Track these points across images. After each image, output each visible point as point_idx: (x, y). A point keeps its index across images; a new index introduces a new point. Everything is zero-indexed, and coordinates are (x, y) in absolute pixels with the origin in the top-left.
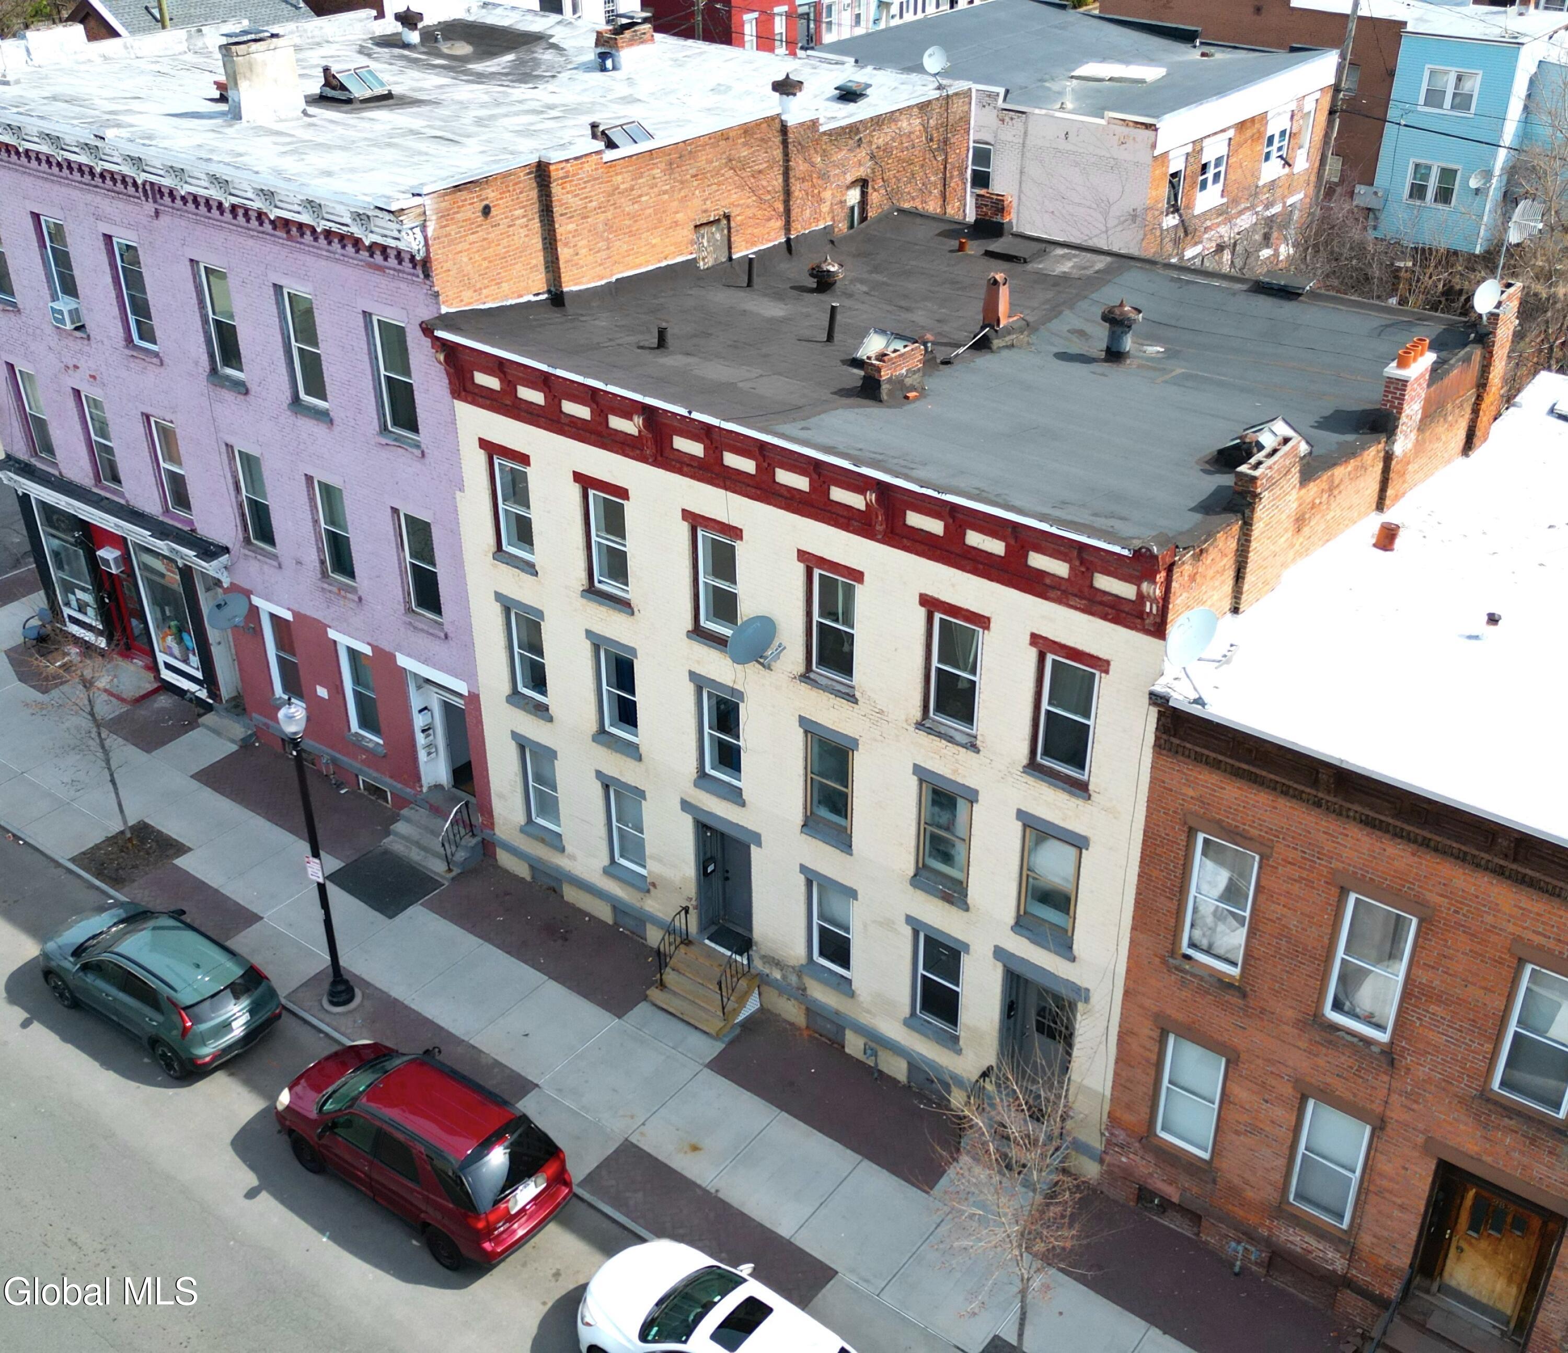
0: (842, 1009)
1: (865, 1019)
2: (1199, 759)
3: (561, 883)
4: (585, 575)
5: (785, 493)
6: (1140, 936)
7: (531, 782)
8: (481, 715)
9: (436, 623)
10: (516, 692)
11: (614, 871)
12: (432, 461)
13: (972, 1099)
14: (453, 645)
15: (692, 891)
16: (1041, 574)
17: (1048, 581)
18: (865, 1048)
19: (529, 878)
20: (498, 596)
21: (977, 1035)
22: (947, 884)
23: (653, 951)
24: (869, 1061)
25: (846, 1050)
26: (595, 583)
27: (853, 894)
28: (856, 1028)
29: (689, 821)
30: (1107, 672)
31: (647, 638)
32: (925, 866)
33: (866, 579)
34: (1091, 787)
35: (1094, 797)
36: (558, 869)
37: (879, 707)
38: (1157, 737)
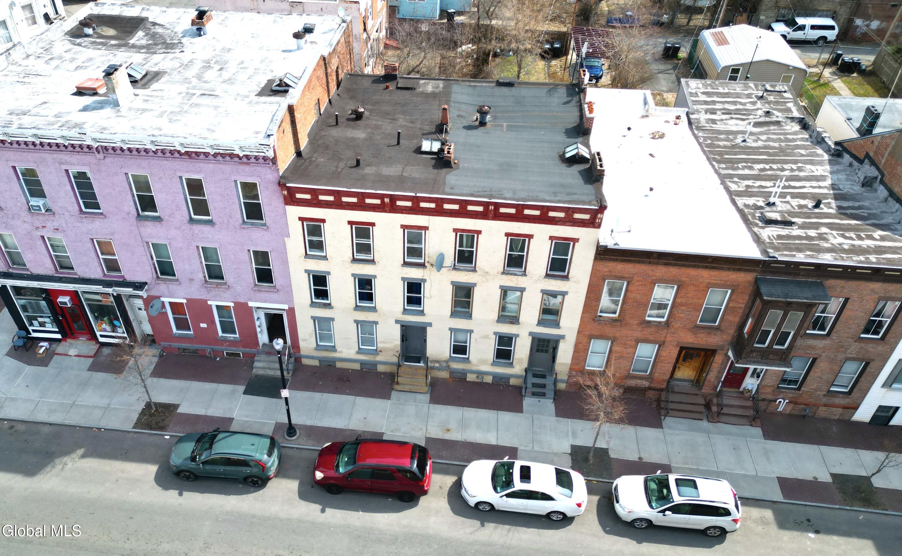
1: (474, 368)
2: (610, 260)
3: (335, 362)
4: (352, 255)
5: (449, 212)
6: (585, 315)
7: (318, 331)
8: (295, 314)
9: (270, 286)
10: (312, 302)
11: (360, 351)
12: (272, 229)
13: (518, 380)
14: (281, 292)
15: (399, 348)
16: (554, 218)
17: (557, 219)
18: (477, 377)
19: (318, 365)
20: (306, 271)
21: (520, 360)
22: (511, 318)
23: (381, 373)
24: (479, 381)
25: (467, 380)
26: (355, 257)
27: (471, 332)
28: (472, 372)
29: (398, 326)
30: (578, 242)
31: (382, 270)
32: (501, 315)
33: (482, 232)
34: (570, 277)
35: (571, 279)
36: (334, 358)
37: (486, 271)
38: (595, 257)
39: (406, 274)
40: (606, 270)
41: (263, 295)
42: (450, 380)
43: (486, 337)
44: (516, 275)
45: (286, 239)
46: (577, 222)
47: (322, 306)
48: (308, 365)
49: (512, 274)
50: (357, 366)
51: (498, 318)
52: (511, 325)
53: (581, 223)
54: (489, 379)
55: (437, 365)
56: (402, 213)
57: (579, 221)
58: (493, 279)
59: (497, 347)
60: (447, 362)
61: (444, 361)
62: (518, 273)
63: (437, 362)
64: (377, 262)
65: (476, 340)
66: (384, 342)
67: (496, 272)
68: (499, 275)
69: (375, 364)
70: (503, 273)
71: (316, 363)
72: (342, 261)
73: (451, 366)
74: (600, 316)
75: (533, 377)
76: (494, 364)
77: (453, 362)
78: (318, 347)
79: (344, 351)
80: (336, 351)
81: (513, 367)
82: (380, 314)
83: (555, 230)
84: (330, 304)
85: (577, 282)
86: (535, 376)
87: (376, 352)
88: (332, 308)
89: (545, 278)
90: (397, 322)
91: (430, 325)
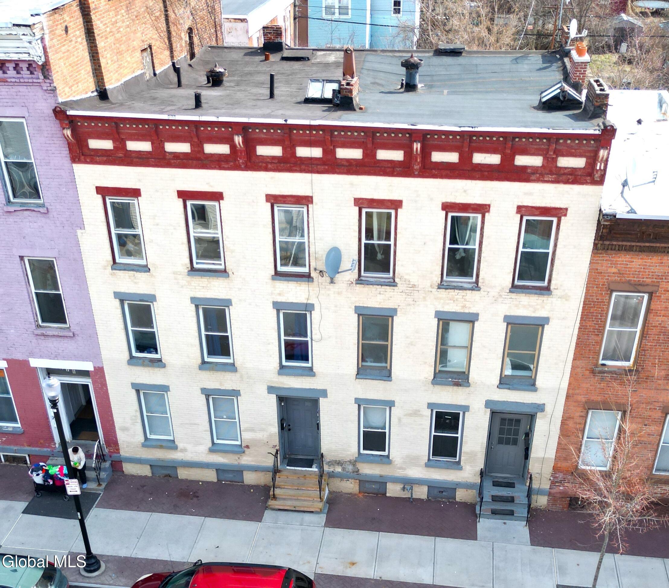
0: (383, 473)
1: (399, 473)
2: (621, 249)
3: (175, 468)
4: (188, 261)
5: (345, 163)
6: (578, 363)
7: (145, 414)
8: (105, 380)
9: (61, 328)
10: (131, 357)
11: (214, 449)
12: (55, 214)
13: (470, 491)
14: (79, 338)
15: (276, 441)
16: (524, 168)
17: (529, 171)
18: (404, 489)
19: (150, 475)
20: (117, 295)
21: (473, 455)
22: (455, 376)
23: (250, 487)
24: (406, 495)
25: (388, 495)
26: (195, 266)
27: (391, 404)
28: (396, 480)
29: (273, 399)
30: (565, 215)
31: (240, 289)
32: (439, 371)
33: (404, 204)
34: (552, 287)
35: (554, 292)
36: (173, 461)
37: (412, 283)
38: (595, 245)
39: (280, 294)
40: (614, 270)
41: (52, 344)
42: (361, 496)
43: (416, 413)
44: (461, 288)
45: (79, 232)
46: (564, 174)
47: (147, 362)
48: (133, 476)
49: (455, 288)
50: (211, 476)
51: (434, 377)
52: (455, 388)
53: (571, 175)
54: (421, 492)
55: (339, 469)
56: (266, 169)
57: (566, 171)
58: (424, 298)
59: (433, 433)
60: (354, 463)
61: (350, 462)
62: (466, 286)
63: (339, 463)
64: (230, 273)
65: (400, 420)
66: (252, 430)
67: (429, 285)
68: (434, 290)
69: (239, 471)
70: (441, 286)
71: (146, 471)
72: (174, 273)
73: (360, 472)
74: (604, 365)
75: (493, 485)
76: (429, 464)
77: (363, 462)
78: (147, 443)
79: (189, 447)
80: (175, 448)
81: (461, 469)
82: (241, 377)
83: (526, 194)
84: (160, 360)
85: (565, 297)
86: (496, 484)
87: (241, 449)
88: (164, 366)
89: (510, 292)
90: (271, 389)
91: (324, 393)
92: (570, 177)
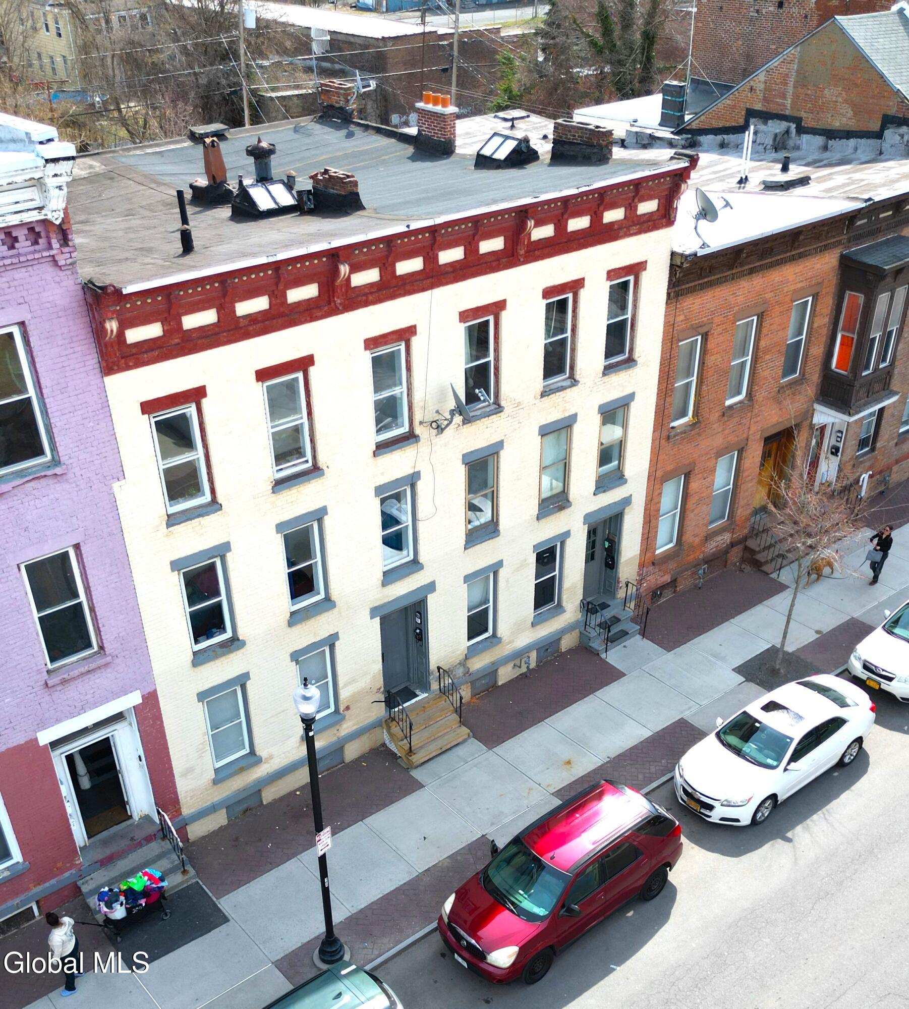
0: (492, 660)
3: (259, 792)
4: (274, 472)
5: (449, 269)
6: (657, 432)
7: (210, 734)
8: (160, 710)
12: (77, 470)
14: (119, 661)
15: (380, 680)
16: (611, 225)
17: (616, 226)
18: (514, 667)
19: (225, 822)
20: (175, 564)
21: (573, 589)
27: (496, 568)
28: (506, 660)
29: (376, 624)
30: (642, 271)
31: (336, 486)
32: (544, 501)
33: (508, 303)
34: (634, 357)
35: (638, 361)
36: (257, 782)
37: (517, 401)
38: (668, 294)
40: (682, 317)
41: (74, 694)
42: (474, 700)
43: (522, 565)
44: (562, 389)
46: (643, 223)
47: (219, 650)
48: (203, 839)
49: (556, 391)
51: (539, 511)
52: (557, 514)
54: (531, 661)
55: (449, 680)
57: (644, 218)
58: (529, 415)
59: (535, 582)
60: (464, 663)
61: (460, 663)
62: (564, 384)
63: (449, 671)
64: (325, 468)
65: (506, 582)
66: (352, 681)
67: (532, 396)
68: (538, 401)
69: (340, 749)
70: (545, 393)
71: (220, 820)
72: (254, 497)
73: (471, 670)
74: (674, 427)
75: (594, 614)
76: (534, 623)
77: (472, 656)
78: (219, 776)
79: (276, 750)
80: (258, 761)
81: (562, 612)
82: (341, 611)
83: (614, 254)
84: (232, 640)
85: (647, 363)
87: (338, 717)
88: (242, 645)
89: (604, 375)
90: (373, 613)
91: (432, 586)
92: (649, 223)
